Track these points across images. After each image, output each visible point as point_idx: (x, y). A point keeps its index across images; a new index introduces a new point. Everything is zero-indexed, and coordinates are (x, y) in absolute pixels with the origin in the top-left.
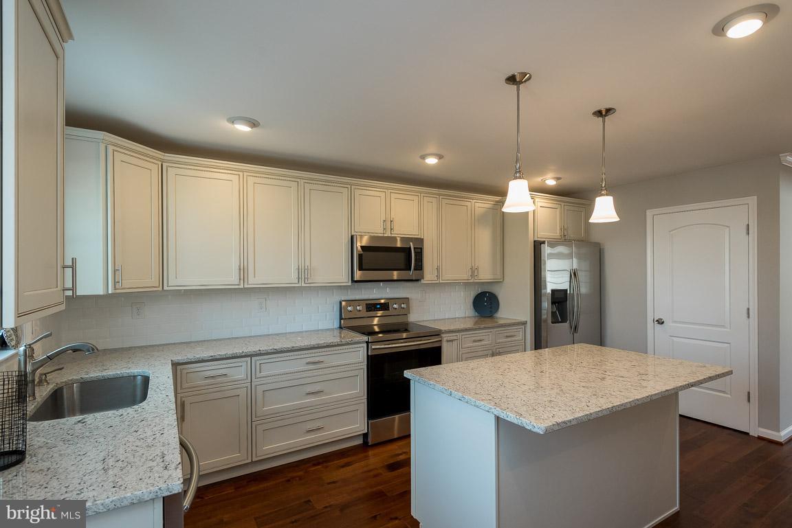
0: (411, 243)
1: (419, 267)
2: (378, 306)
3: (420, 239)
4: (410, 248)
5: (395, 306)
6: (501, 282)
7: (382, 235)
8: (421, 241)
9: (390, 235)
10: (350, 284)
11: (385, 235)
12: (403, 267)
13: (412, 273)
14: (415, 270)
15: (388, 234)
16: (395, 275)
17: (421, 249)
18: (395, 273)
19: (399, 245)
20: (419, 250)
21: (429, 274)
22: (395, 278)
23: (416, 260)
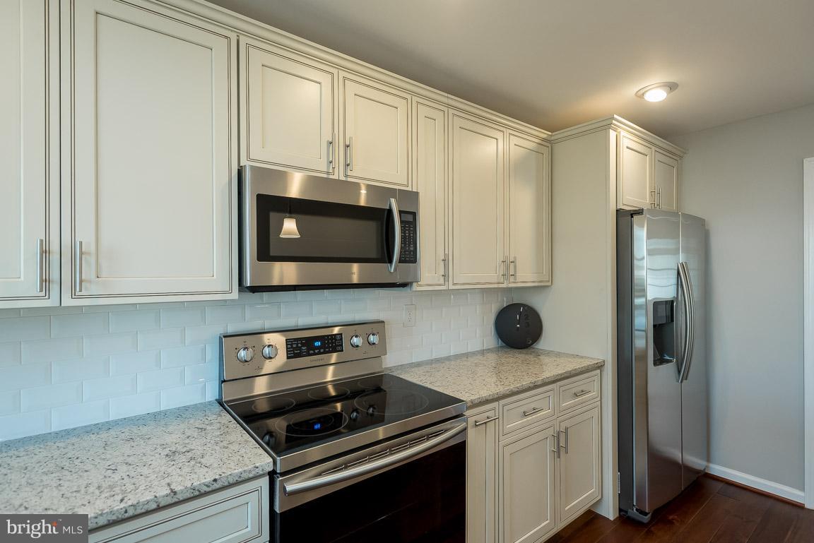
0: (393, 200)
1: (410, 256)
2: (318, 344)
3: (411, 192)
4: (390, 211)
5: (355, 340)
6: (548, 286)
7: (325, 176)
8: (414, 196)
9: (342, 178)
10: (235, 295)
11: (331, 177)
12: (373, 255)
13: (393, 270)
14: (401, 261)
15: (339, 175)
16: (355, 272)
17: (414, 214)
18: (355, 267)
19: (362, 202)
20: (410, 218)
21: (428, 270)
22: (355, 280)
23: (403, 238)
